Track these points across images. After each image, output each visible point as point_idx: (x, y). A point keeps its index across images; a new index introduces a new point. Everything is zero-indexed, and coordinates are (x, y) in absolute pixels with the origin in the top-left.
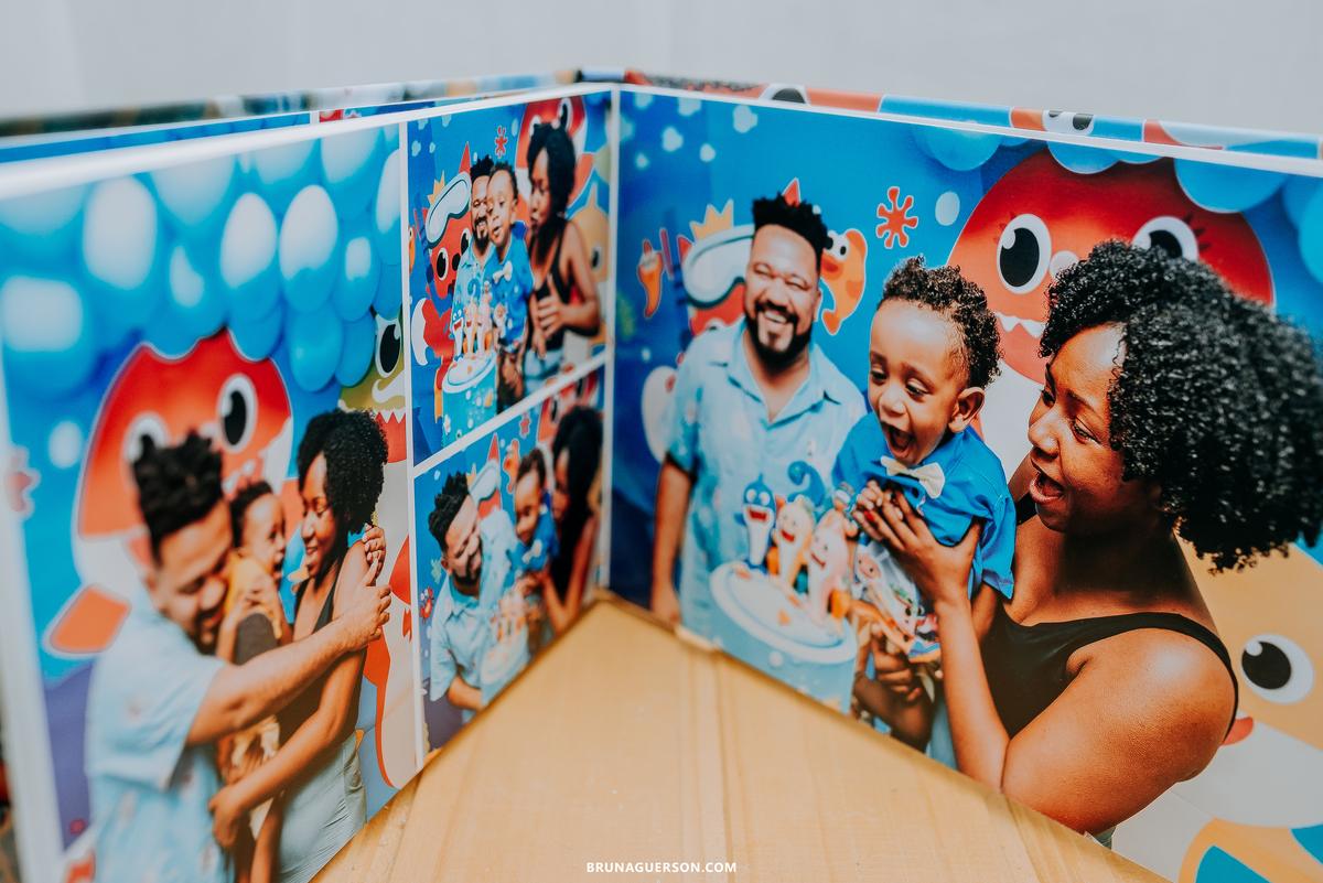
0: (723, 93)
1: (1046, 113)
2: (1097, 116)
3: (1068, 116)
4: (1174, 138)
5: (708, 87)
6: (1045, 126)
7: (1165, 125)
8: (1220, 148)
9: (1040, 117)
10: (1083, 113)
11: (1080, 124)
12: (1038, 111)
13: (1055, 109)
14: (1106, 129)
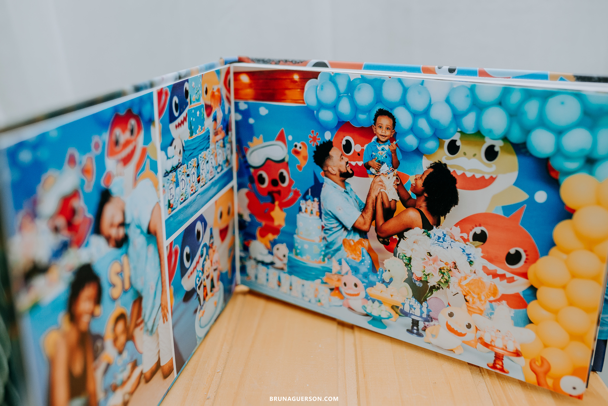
0: (289, 65)
1: (436, 67)
2: (458, 68)
3: (446, 68)
4: (490, 74)
5: (281, 62)
6: (437, 72)
7: (487, 70)
8: (510, 78)
9: (434, 69)
10: (452, 67)
11: (451, 71)
12: (433, 66)
13: (440, 65)
14: (463, 73)
